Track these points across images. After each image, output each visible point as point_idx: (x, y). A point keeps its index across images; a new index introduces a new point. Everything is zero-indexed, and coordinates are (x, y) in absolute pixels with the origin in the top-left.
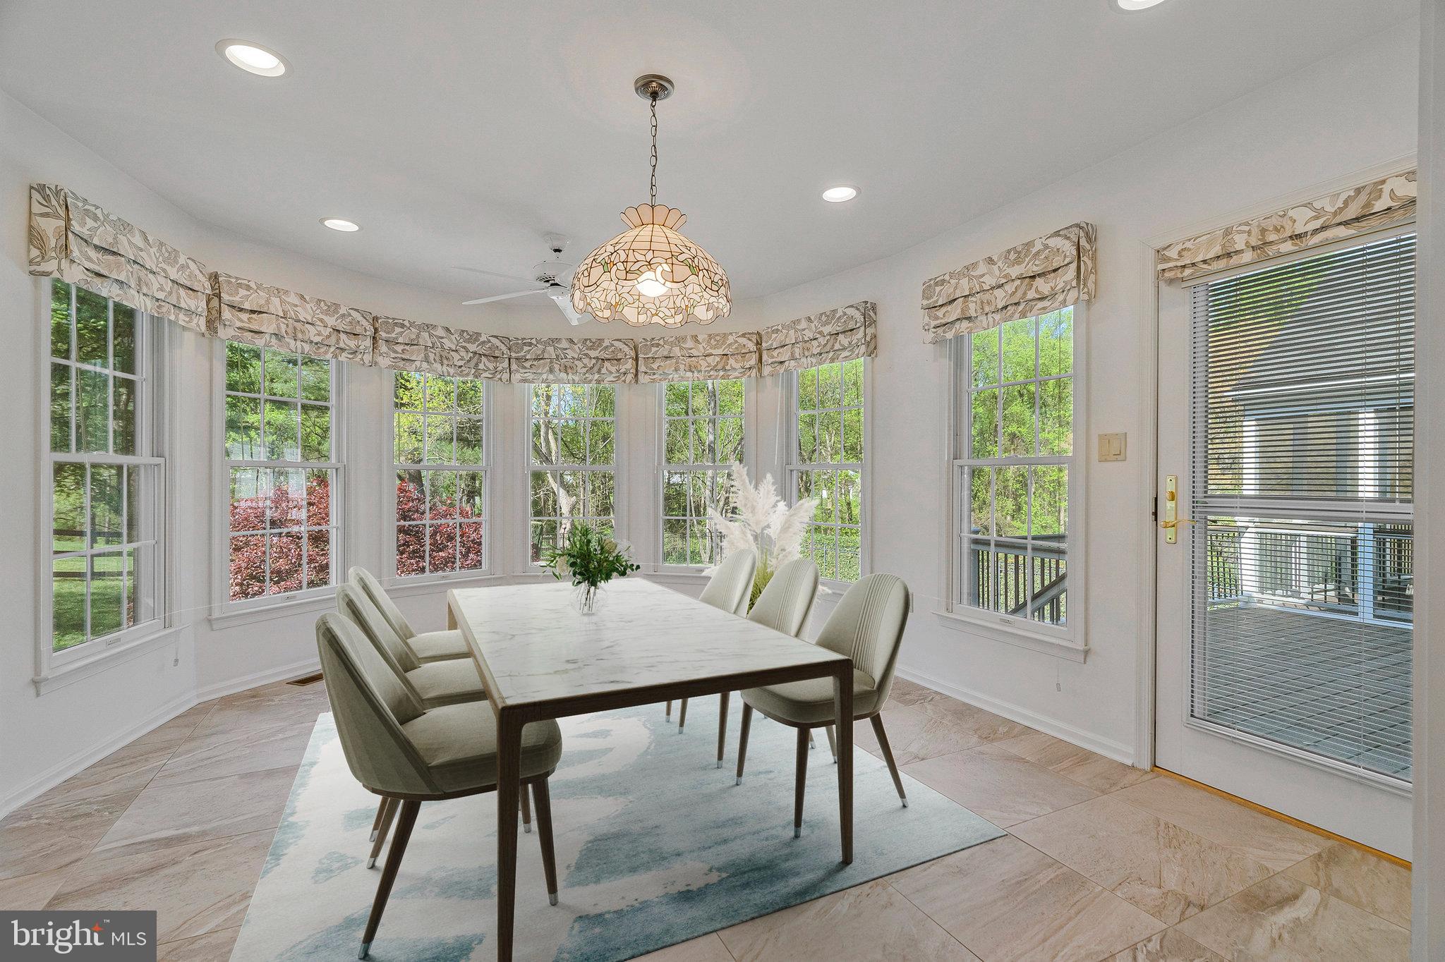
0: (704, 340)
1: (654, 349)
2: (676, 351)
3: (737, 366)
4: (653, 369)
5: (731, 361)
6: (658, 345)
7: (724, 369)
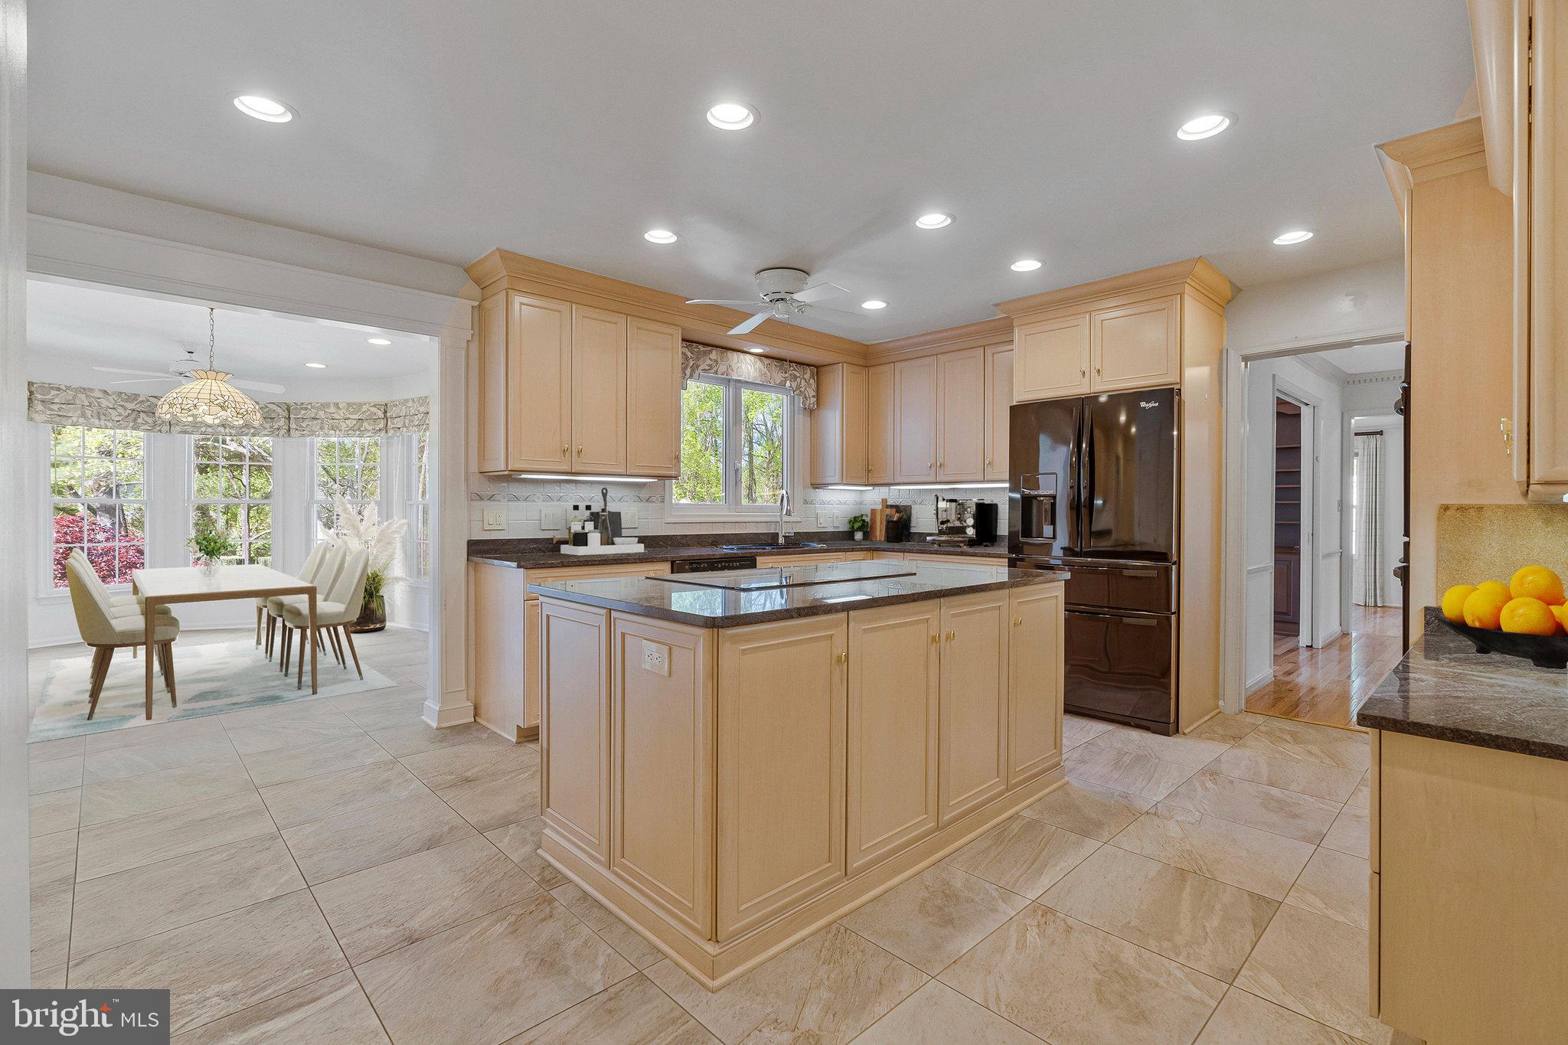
0: (344, 407)
1: (303, 412)
2: (321, 414)
3: (370, 428)
4: (302, 427)
5: (365, 424)
6: (306, 409)
7: (359, 429)
